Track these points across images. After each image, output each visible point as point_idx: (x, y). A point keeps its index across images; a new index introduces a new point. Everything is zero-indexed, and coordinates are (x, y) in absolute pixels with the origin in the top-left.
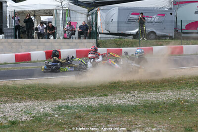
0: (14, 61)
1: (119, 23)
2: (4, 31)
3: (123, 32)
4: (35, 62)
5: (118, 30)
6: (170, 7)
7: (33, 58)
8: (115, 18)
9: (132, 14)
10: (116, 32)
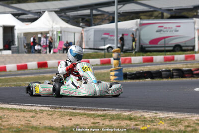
0: (16, 69)
1: (95, 41)
2: (12, 49)
3: (98, 47)
4: (30, 70)
5: (94, 46)
6: (136, 27)
7: (29, 67)
8: (92, 38)
9: (105, 34)
10: (92, 47)
